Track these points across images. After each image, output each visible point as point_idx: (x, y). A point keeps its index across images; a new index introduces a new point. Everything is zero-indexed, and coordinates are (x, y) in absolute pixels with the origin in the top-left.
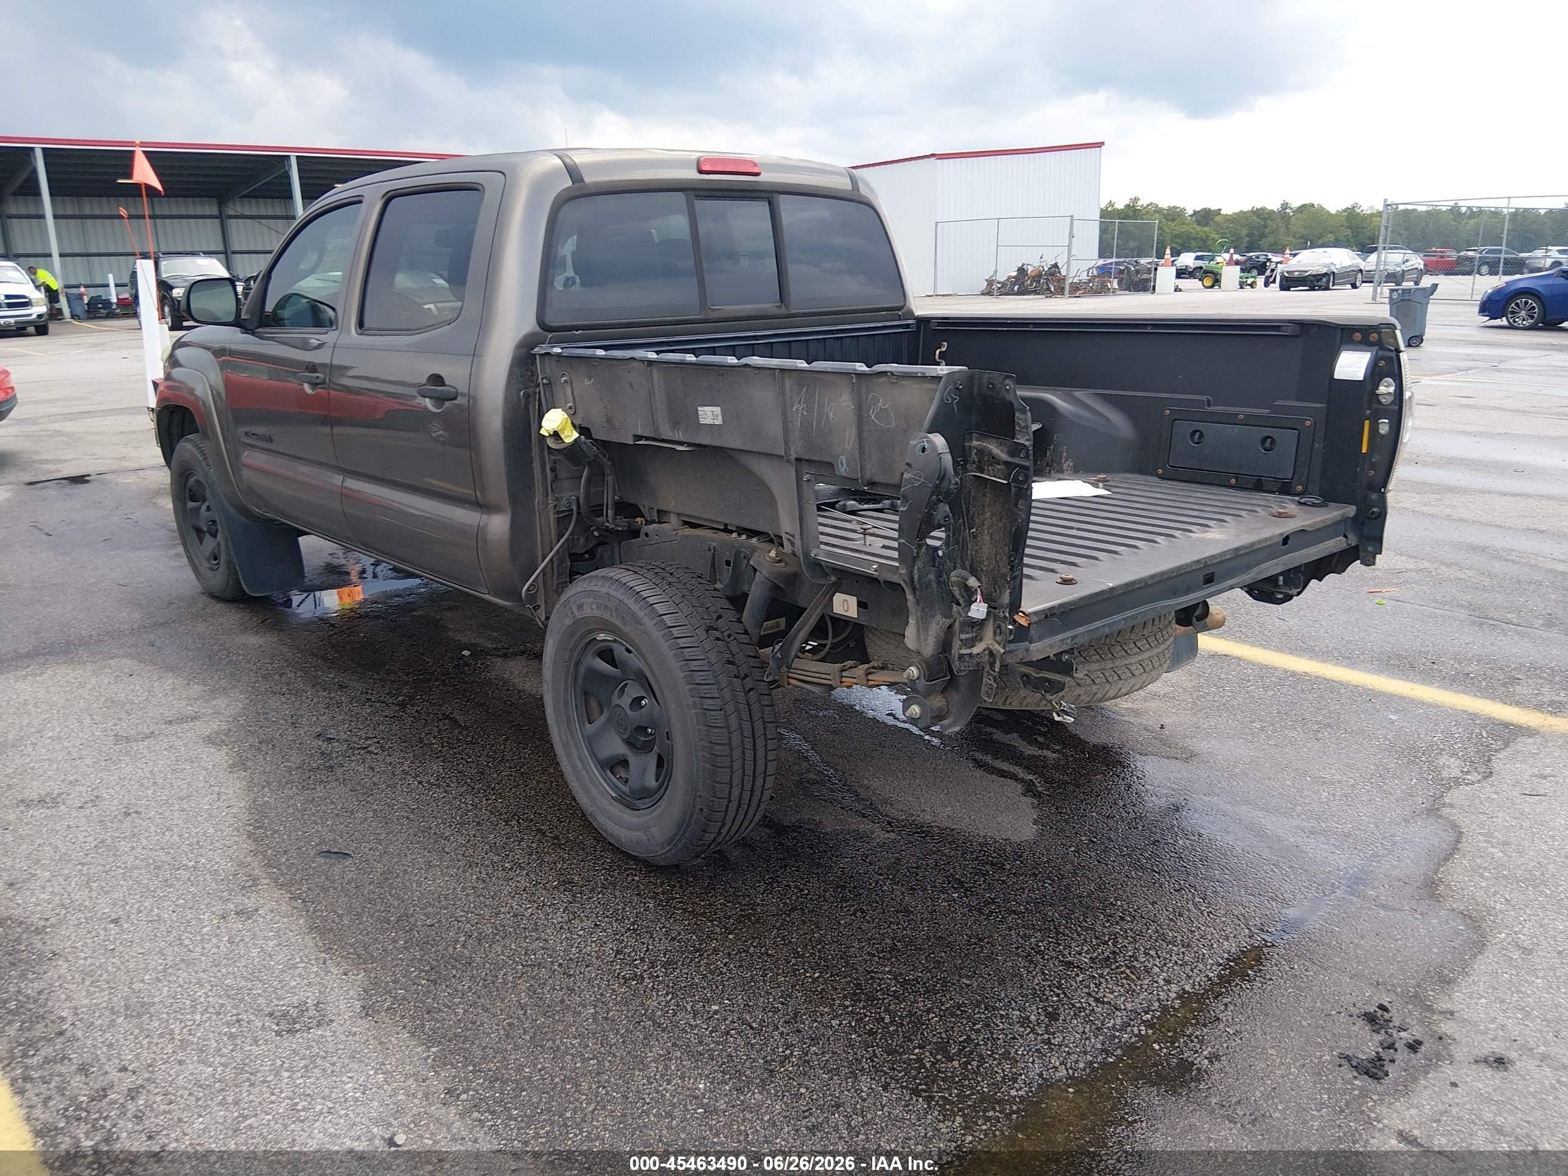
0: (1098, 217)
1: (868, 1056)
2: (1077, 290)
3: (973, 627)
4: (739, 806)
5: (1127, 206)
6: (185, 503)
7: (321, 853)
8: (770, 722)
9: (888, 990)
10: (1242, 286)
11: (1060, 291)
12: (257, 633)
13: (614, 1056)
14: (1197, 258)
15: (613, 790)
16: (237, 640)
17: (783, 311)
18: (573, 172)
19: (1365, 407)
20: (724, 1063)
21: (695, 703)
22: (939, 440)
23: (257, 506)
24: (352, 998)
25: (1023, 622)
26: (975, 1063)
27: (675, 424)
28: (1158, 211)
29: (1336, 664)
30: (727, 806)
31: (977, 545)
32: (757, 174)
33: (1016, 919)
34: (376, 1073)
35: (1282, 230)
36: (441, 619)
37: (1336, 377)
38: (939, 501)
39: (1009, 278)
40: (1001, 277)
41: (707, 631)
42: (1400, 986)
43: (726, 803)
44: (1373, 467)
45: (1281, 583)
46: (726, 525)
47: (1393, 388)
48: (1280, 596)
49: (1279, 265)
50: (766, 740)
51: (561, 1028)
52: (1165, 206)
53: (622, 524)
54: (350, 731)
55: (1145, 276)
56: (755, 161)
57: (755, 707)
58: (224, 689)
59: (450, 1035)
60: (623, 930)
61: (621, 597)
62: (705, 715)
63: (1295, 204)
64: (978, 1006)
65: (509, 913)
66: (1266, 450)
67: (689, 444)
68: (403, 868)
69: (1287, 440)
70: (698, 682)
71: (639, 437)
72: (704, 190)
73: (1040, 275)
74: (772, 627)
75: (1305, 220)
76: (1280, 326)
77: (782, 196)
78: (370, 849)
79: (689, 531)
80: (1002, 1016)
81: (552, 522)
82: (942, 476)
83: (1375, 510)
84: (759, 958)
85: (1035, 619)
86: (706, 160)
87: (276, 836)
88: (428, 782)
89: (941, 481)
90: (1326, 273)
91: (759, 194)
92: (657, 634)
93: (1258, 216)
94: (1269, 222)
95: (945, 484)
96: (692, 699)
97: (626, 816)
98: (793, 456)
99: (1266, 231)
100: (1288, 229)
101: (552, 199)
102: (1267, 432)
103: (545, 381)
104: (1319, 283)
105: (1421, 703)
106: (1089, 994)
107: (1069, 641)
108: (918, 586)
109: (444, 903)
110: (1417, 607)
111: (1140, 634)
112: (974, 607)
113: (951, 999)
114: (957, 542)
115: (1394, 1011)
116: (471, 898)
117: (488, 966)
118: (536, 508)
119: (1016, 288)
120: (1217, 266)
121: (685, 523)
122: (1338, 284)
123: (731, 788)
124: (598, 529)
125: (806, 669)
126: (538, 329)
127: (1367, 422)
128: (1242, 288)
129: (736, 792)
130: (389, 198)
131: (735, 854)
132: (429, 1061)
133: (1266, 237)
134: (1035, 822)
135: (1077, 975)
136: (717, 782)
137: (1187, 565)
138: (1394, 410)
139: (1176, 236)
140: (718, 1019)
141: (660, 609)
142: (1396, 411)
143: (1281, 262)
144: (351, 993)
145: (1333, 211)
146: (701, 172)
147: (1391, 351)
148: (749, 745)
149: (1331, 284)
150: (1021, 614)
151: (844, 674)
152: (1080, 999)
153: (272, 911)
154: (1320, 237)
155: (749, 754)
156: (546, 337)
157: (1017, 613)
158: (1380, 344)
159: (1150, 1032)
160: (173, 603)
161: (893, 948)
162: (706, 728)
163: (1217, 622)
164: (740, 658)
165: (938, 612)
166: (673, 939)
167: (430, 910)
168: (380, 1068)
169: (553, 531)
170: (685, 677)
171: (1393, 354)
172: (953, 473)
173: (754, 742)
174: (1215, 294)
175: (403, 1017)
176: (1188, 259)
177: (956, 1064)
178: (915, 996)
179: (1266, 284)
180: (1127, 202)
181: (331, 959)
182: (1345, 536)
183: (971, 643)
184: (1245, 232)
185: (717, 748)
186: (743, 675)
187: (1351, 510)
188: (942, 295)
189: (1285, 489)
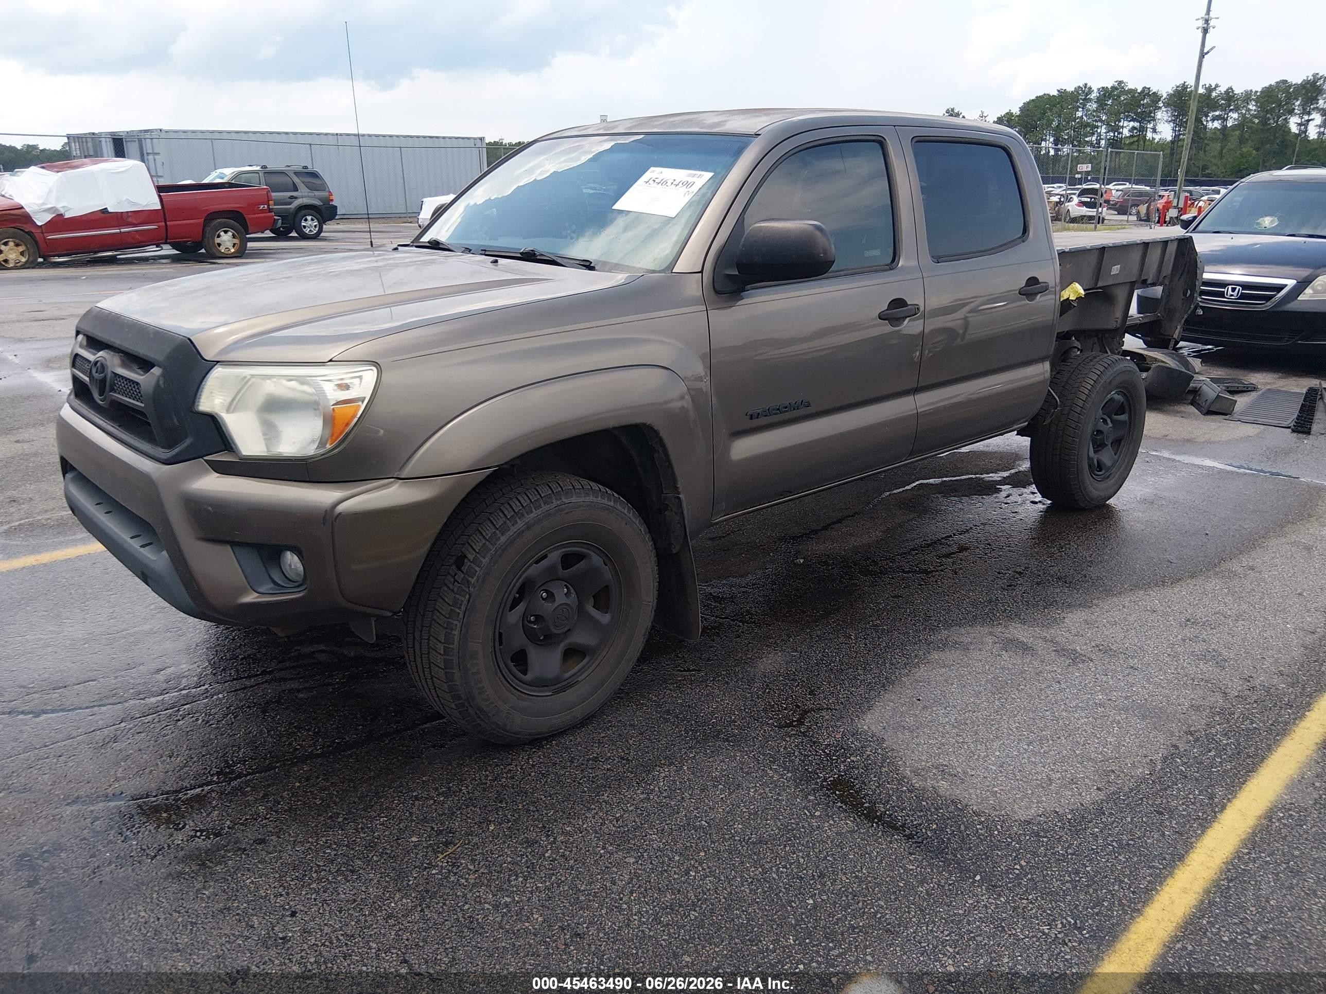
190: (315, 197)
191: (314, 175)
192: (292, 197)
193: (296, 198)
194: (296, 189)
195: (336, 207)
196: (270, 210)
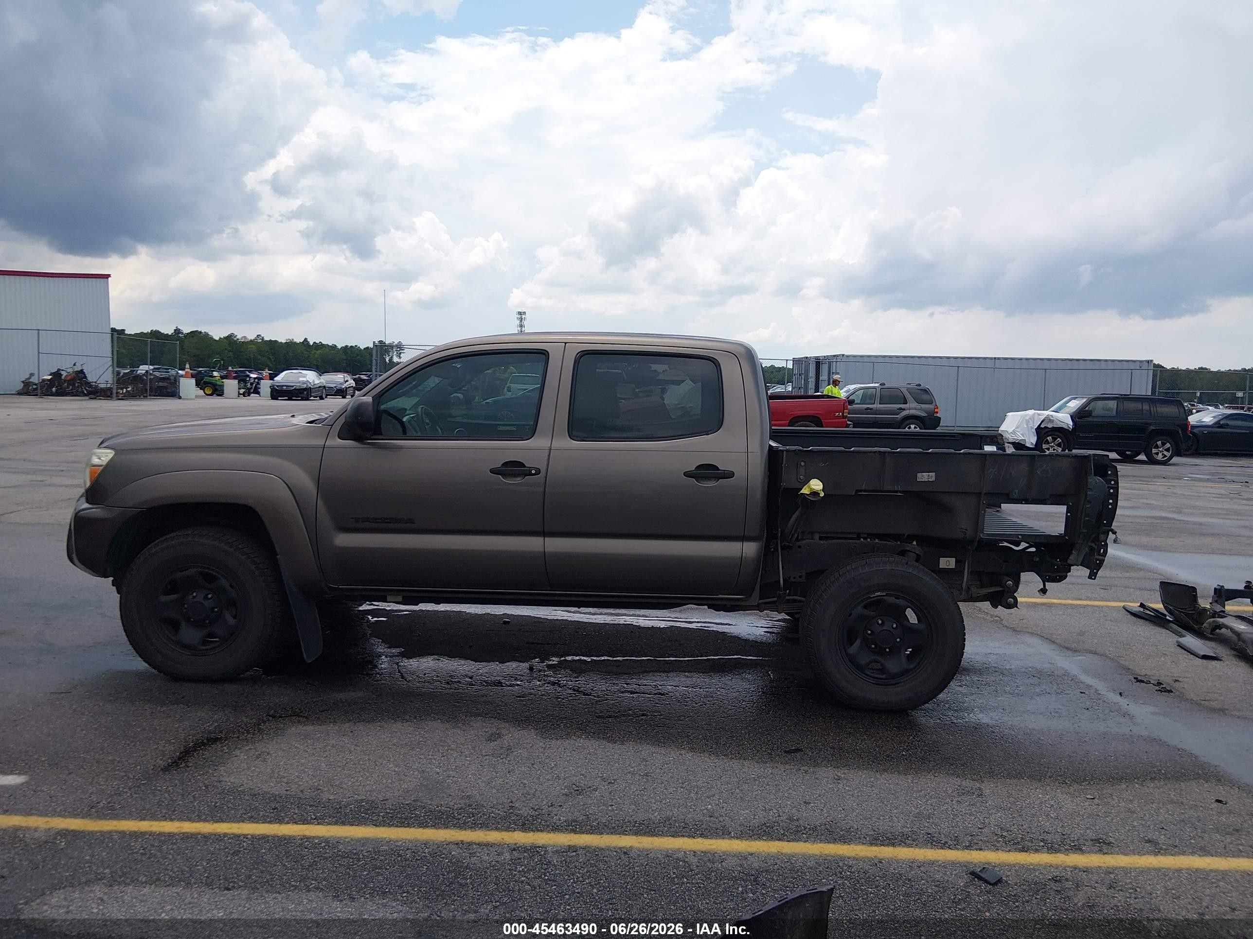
27: (896, 482)
39: (43, 381)
63: (186, 330)
71: (859, 491)
73: (74, 380)
75: (196, 343)
98: (984, 492)
120: (215, 379)
143: (260, 378)
190: (921, 409)
191: (926, 391)
192: (900, 409)
193: (904, 409)
194: (905, 402)
195: (939, 419)
196: (844, 417)
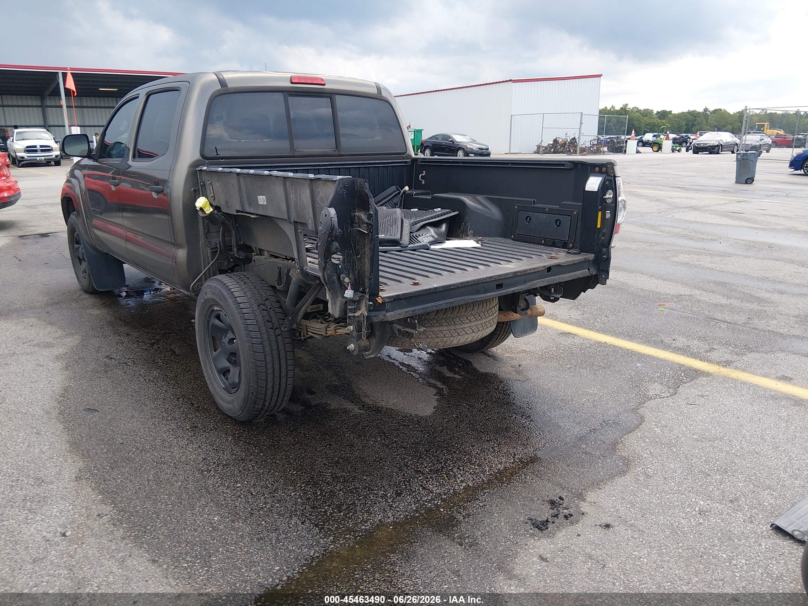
0: (598, 113)
1: (302, 509)
2: (583, 151)
3: (354, 303)
4: (273, 392)
5: (622, 108)
6: (74, 245)
7: (84, 410)
8: (289, 351)
9: (326, 480)
10: (673, 151)
11: (575, 152)
12: (99, 308)
13: (182, 504)
14: (654, 136)
15: (223, 384)
16: (88, 311)
17: (337, 153)
18: (222, 82)
19: (599, 204)
20: (231, 509)
21: (248, 340)
22: (332, 211)
23: (100, 247)
24: (72, 473)
25: (380, 301)
26: (351, 514)
27: (250, 204)
28: (639, 111)
29: (624, 339)
30: (266, 392)
31: (361, 263)
32: (324, 85)
33: (403, 451)
34: (69, 505)
35: (704, 122)
36: (188, 305)
37: (586, 190)
38: (333, 241)
39: (549, 145)
40: (545, 144)
41: (259, 306)
42: (575, 489)
43: (264, 390)
44: (604, 235)
45: (553, 291)
46: (286, 256)
47: (612, 195)
48: (552, 298)
49: (694, 140)
50: (287, 360)
51: (162, 491)
52: (642, 109)
53: (242, 255)
54: (123, 355)
55: (621, 145)
56: (323, 78)
57: (281, 343)
58: (72, 334)
59: (110, 491)
60: (211, 449)
61: (220, 288)
62: (252, 346)
63: (711, 109)
64: (365, 489)
65: (161, 440)
66: (557, 226)
67: (257, 215)
68: (119, 417)
69: (566, 221)
70: (250, 330)
71: (238, 211)
72: (293, 91)
73: (565, 144)
74: (316, 308)
75: (716, 118)
76: (564, 164)
77: (337, 96)
78: (109, 409)
79: (273, 260)
80: (375, 493)
81: (209, 254)
82: (332, 228)
83: (604, 256)
84: (271, 464)
85: (387, 300)
86: (295, 77)
87: (68, 401)
88: (149, 380)
89: (332, 231)
90: (717, 145)
91: (324, 95)
92: (233, 306)
93: (692, 115)
94: (697, 118)
95: (334, 232)
96: (247, 338)
97: (227, 396)
98: (292, 220)
99: (696, 123)
100: (707, 122)
101: (210, 94)
102: (558, 217)
103: (201, 183)
104: (714, 150)
105: (658, 359)
106: (421, 486)
107: (411, 312)
108: (328, 282)
109: (132, 433)
110: (680, 313)
111: (470, 313)
112: (346, 292)
113: (354, 485)
114: (350, 262)
115: (566, 500)
116: (146, 432)
117: (140, 462)
118: (201, 246)
119: (552, 150)
120: (661, 140)
121: (272, 255)
122: (724, 151)
123: (267, 382)
124: (232, 258)
125: (314, 327)
126: (201, 158)
127: (600, 213)
128: (673, 152)
129: (270, 385)
130: (148, 96)
131: (281, 417)
132: (95, 501)
133: (695, 126)
134: (435, 407)
135: (420, 477)
136: (259, 379)
137: (484, 279)
138: (613, 206)
139: (647, 125)
140: (238, 490)
141: (236, 294)
142: (614, 207)
143: (695, 139)
144: (73, 471)
145: (732, 113)
146: (292, 83)
147: (611, 176)
148: (276, 361)
149: (720, 151)
150: (380, 297)
151: (328, 329)
152: (415, 487)
153: (52, 434)
154: (724, 127)
155: (277, 366)
156: (205, 162)
157: (378, 297)
158: (607, 173)
159: (442, 503)
160: (65, 294)
161: (338, 462)
162: (253, 352)
163: (540, 312)
164: (274, 320)
165: (339, 295)
166: (233, 454)
167: (125, 437)
168: (73, 504)
169: (209, 258)
170: (244, 327)
171: (613, 178)
172: (338, 227)
173: (280, 360)
174: (658, 155)
175: (92, 482)
176: (649, 137)
177: (342, 514)
178: (337, 483)
179: (687, 151)
180: (622, 106)
181: (70, 455)
182: (589, 269)
183: (355, 311)
184: (684, 123)
185: (258, 362)
186: (275, 328)
187: (591, 256)
188: (513, 153)
189: (564, 246)
